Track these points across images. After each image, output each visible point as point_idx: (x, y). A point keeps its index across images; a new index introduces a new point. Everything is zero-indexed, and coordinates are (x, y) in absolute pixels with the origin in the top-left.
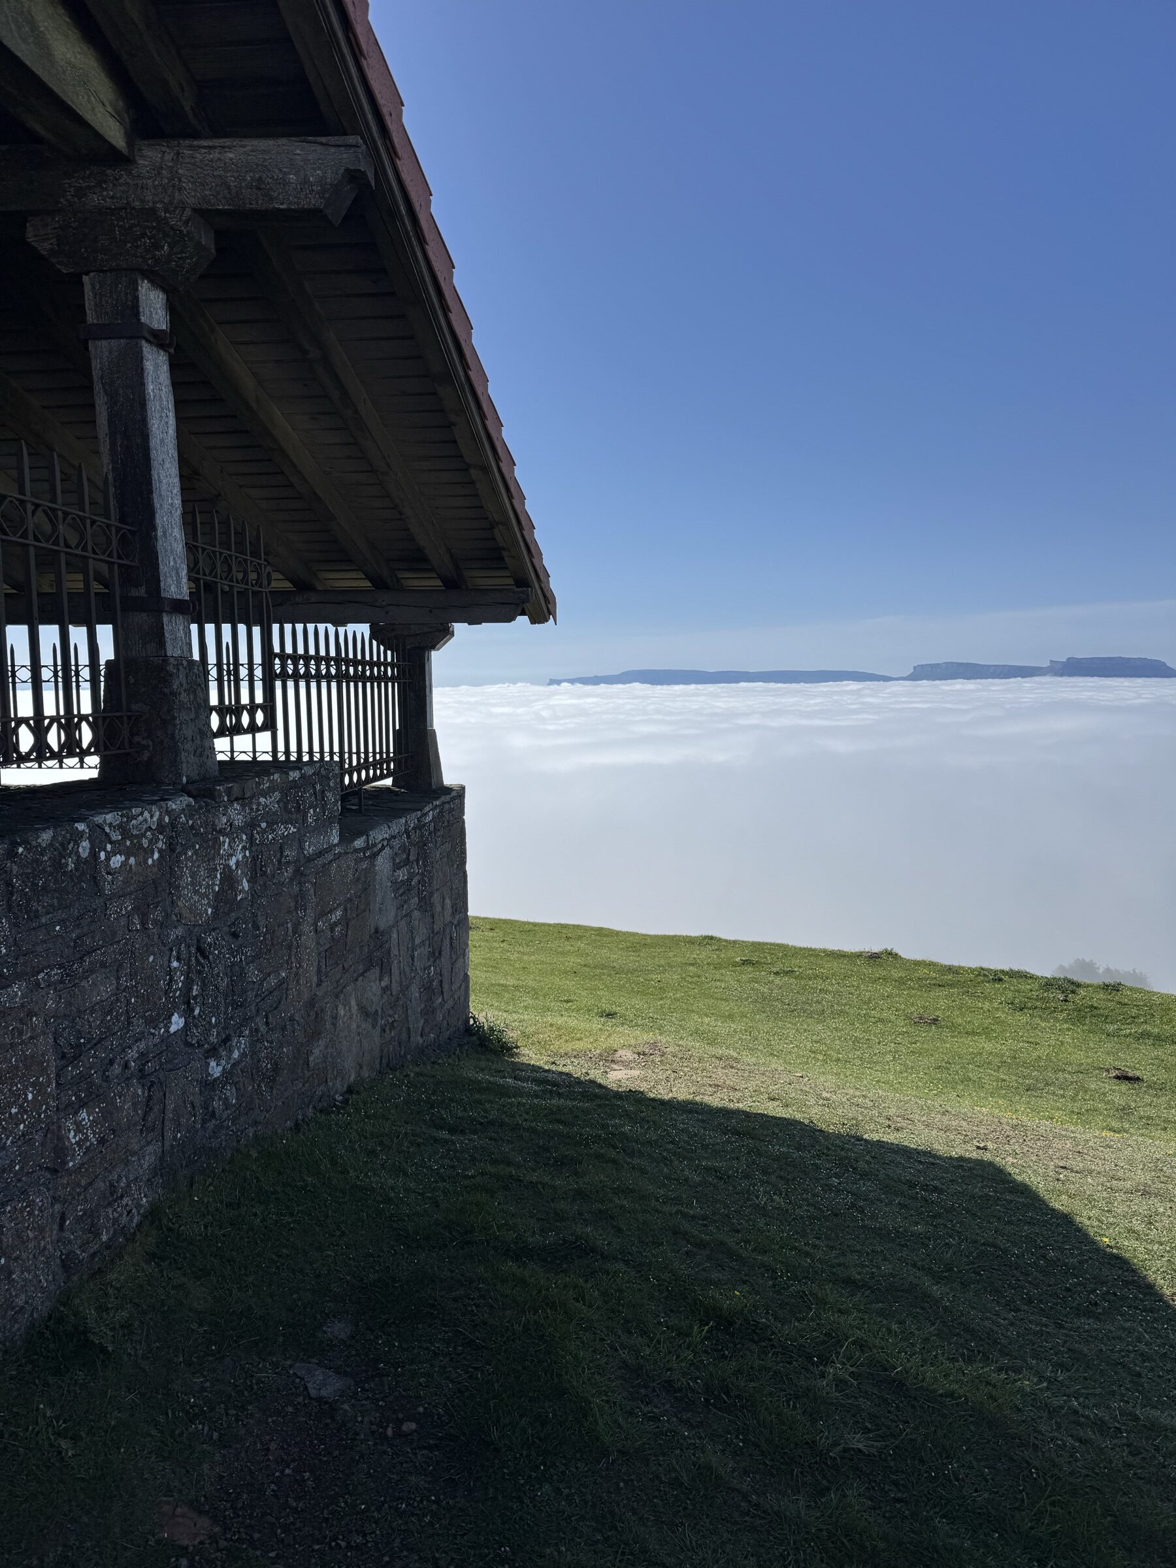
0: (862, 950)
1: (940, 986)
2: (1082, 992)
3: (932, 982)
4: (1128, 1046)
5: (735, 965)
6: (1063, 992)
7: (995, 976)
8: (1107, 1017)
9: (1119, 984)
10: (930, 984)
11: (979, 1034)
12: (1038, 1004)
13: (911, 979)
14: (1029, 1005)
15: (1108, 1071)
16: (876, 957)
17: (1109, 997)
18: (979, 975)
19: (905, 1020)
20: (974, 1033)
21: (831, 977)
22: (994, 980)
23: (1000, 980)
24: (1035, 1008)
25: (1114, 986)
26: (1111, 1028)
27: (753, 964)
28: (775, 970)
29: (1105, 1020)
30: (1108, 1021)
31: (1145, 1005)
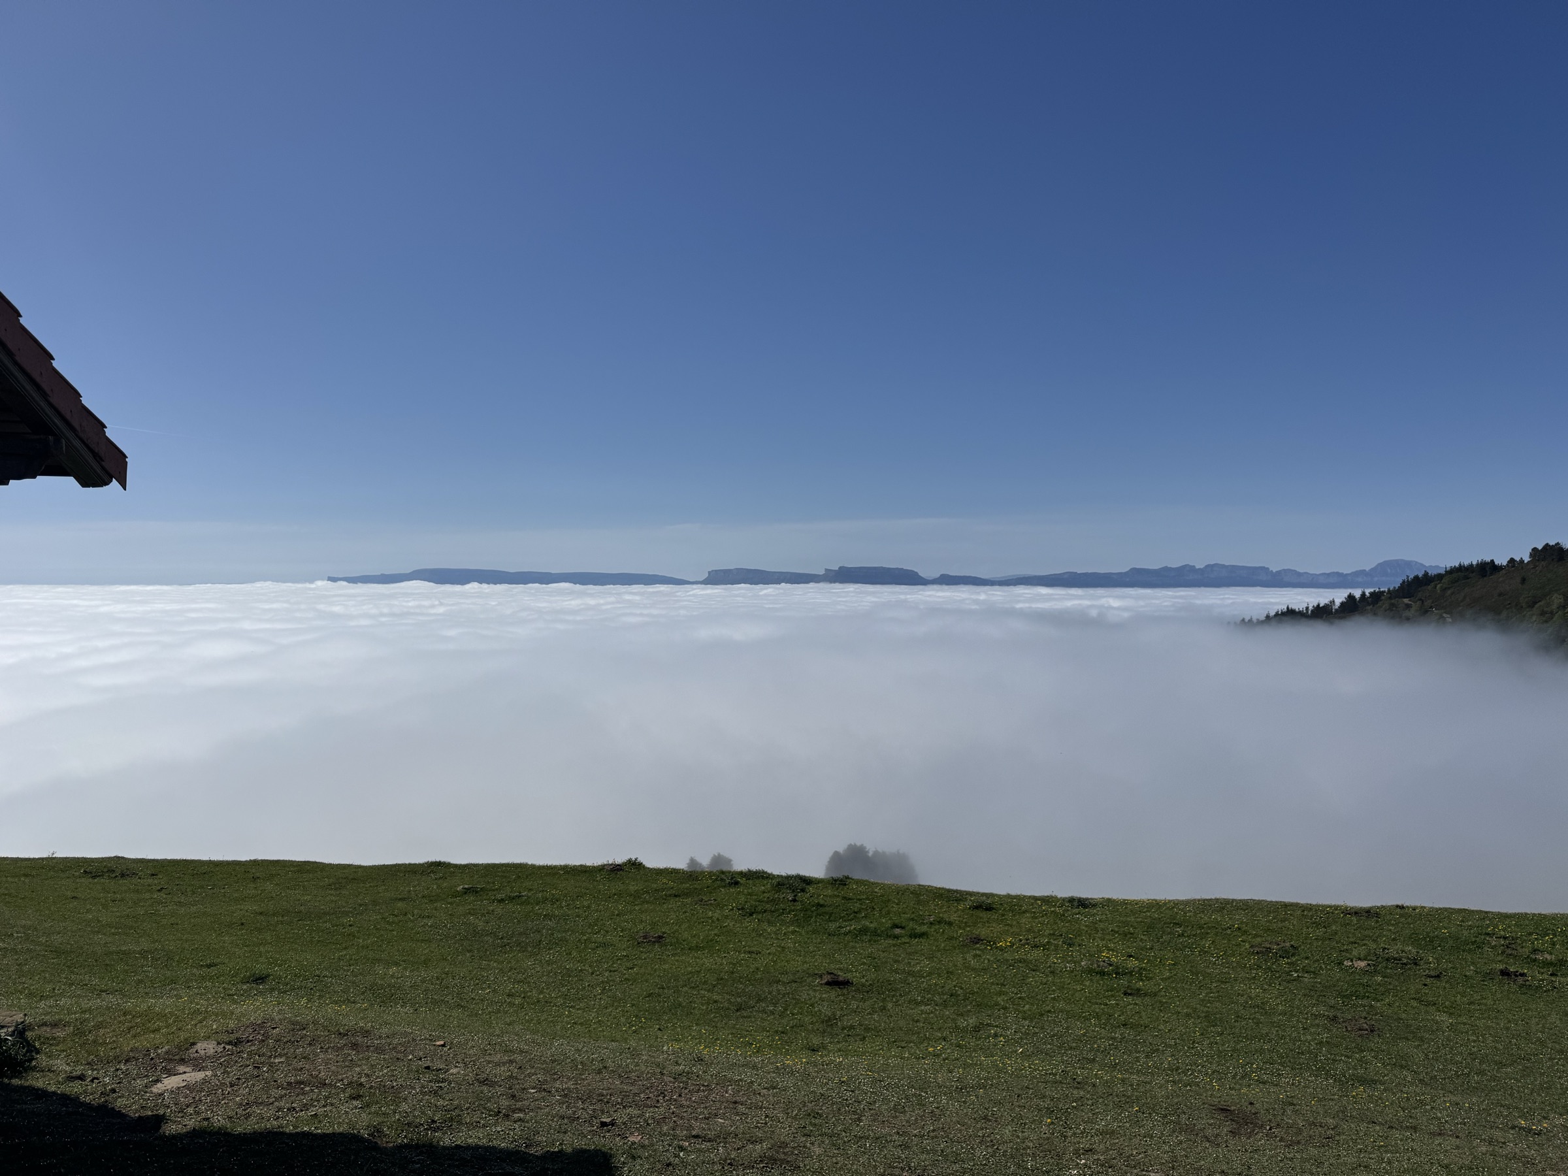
0: (606, 863)
1: (676, 896)
2: (811, 889)
3: (669, 893)
4: (846, 946)
5: (456, 894)
6: (793, 891)
7: (732, 878)
8: (831, 914)
9: (847, 878)
10: (666, 895)
11: (703, 948)
12: (768, 906)
13: (647, 892)
14: (760, 908)
15: (821, 976)
16: (618, 870)
17: (835, 893)
18: (716, 880)
19: (628, 941)
20: (697, 948)
21: (562, 898)
22: (730, 884)
23: (737, 883)
24: (765, 911)
25: (841, 880)
26: (833, 926)
27: (477, 892)
28: (499, 897)
29: (829, 918)
30: (831, 919)
31: (867, 899)
